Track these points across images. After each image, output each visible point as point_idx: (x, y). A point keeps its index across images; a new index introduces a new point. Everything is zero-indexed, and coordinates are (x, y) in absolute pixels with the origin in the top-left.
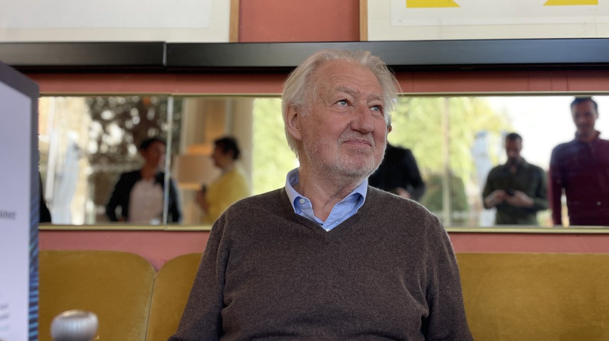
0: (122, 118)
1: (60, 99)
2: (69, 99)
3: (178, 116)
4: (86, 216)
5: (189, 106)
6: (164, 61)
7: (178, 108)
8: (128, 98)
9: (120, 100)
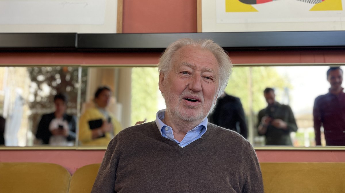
0: (50, 80)
1: (11, 68)
2: (17, 68)
3: (85, 79)
4: (27, 141)
5: (92, 73)
6: (76, 45)
7: (85, 73)
8: (54, 67)
9: (49, 69)
